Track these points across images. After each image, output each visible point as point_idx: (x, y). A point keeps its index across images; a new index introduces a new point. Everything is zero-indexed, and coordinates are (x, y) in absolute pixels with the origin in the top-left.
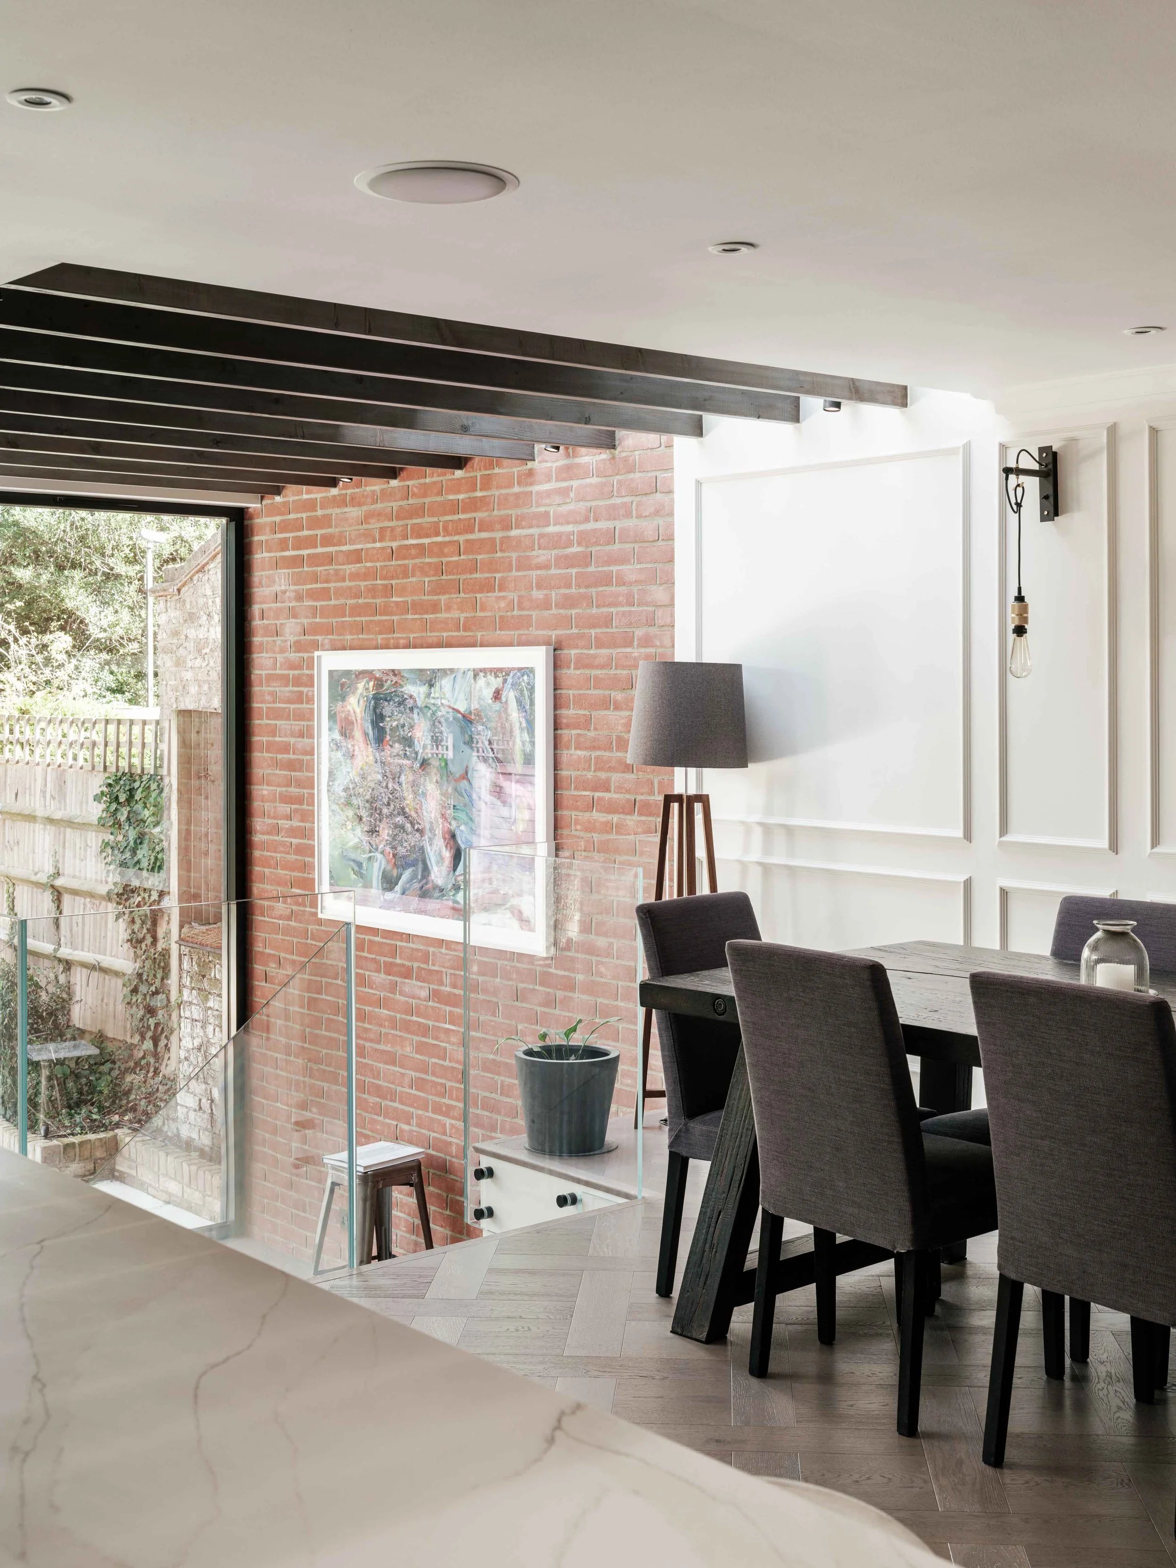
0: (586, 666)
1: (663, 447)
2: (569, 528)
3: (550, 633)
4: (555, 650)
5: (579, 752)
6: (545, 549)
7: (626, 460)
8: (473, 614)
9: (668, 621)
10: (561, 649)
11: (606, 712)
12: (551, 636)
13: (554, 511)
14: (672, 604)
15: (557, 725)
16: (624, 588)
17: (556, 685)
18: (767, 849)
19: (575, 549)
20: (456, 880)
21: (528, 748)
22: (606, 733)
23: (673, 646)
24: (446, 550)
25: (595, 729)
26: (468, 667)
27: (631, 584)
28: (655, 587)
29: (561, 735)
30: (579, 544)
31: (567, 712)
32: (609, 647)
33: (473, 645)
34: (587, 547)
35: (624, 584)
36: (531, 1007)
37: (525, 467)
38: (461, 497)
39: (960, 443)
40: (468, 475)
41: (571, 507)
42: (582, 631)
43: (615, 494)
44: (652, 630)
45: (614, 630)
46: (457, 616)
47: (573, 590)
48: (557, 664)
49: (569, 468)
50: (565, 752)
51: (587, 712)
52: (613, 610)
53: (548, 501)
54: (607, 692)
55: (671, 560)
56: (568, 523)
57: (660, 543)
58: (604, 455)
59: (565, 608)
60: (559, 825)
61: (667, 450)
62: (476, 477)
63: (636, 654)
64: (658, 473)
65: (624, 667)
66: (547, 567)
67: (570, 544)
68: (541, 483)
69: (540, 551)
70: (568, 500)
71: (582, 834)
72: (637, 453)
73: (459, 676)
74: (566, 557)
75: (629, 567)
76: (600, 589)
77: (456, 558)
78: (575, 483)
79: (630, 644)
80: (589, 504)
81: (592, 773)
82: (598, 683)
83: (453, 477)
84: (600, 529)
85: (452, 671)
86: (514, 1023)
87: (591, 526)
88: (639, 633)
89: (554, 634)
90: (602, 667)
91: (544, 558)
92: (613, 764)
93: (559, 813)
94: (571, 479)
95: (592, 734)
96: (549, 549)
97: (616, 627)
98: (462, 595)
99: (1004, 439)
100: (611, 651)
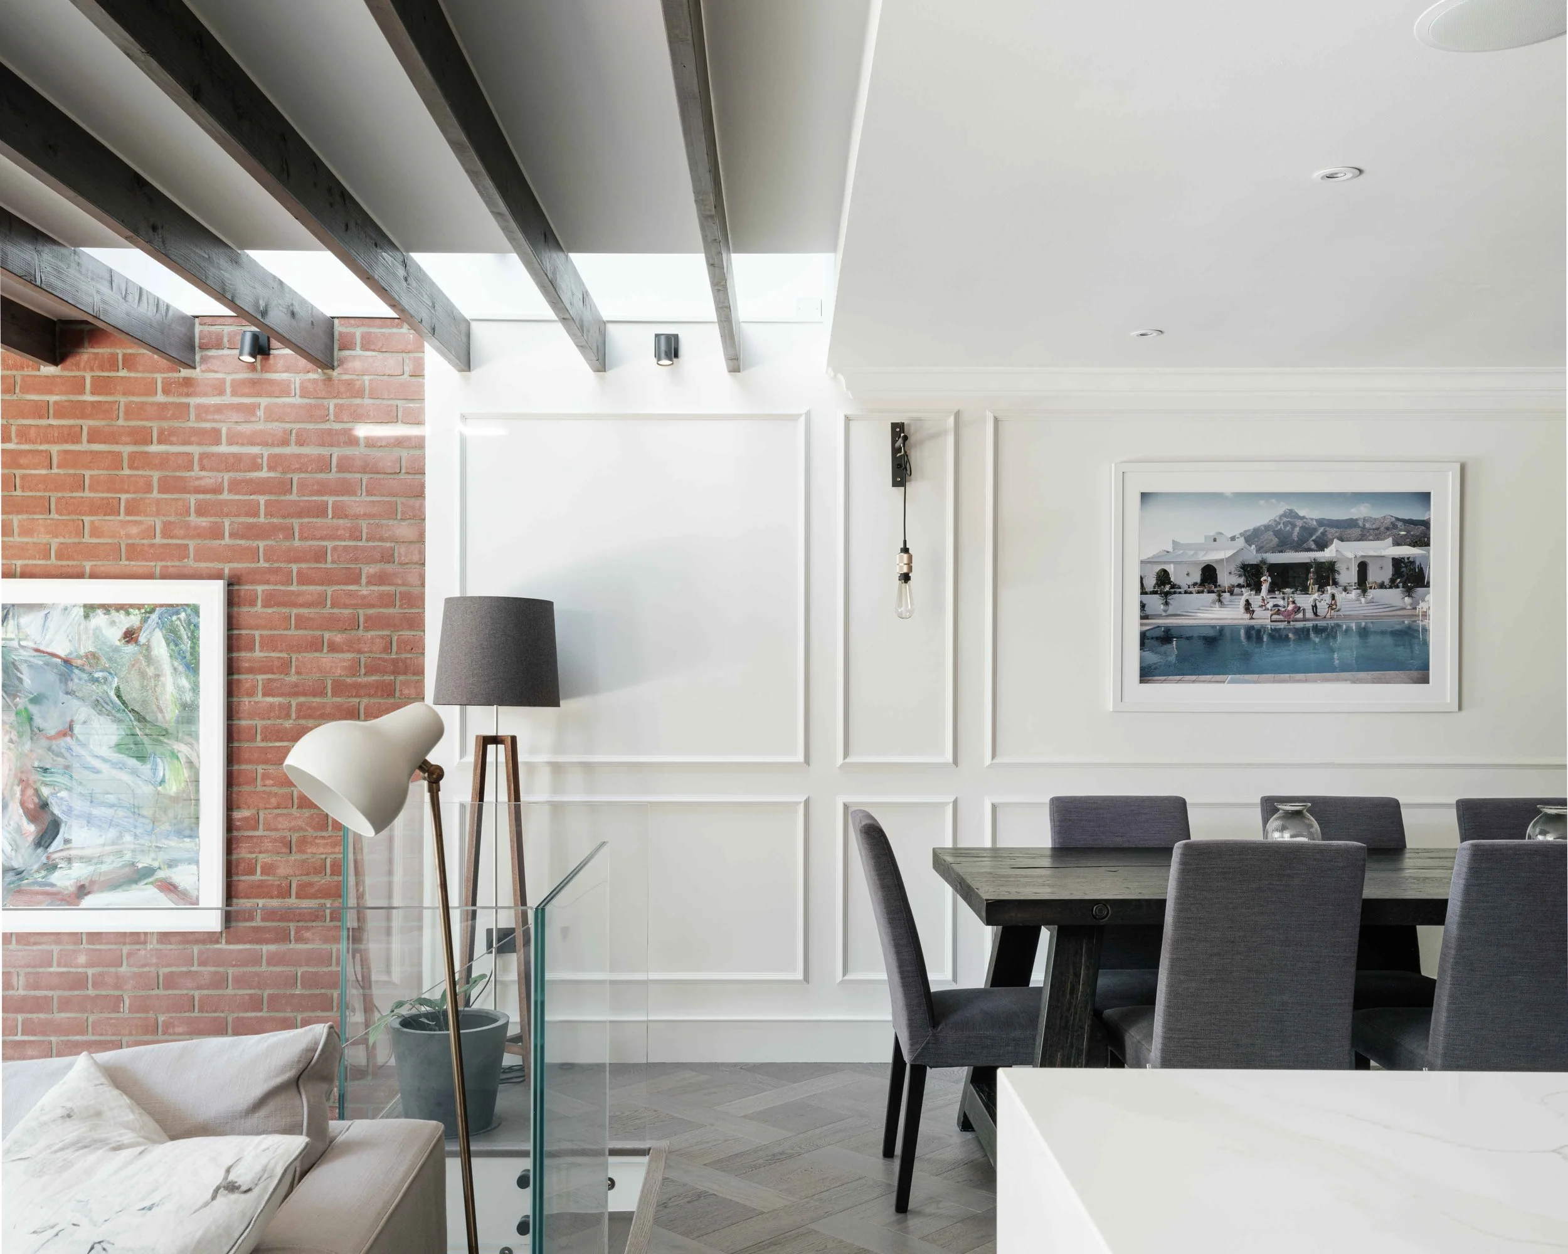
0: (279, 604)
1: (406, 376)
2: (255, 450)
3: (220, 566)
4: (229, 585)
5: (270, 699)
6: (211, 470)
7: (349, 383)
8: (76, 540)
9: (416, 558)
10: (239, 584)
11: (317, 654)
12: (223, 570)
13: (229, 429)
14: (421, 539)
15: (231, 668)
16: (346, 521)
17: (231, 623)
18: (556, 789)
19: (264, 474)
20: (48, 858)
21: (188, 697)
22: (316, 676)
23: (423, 585)
24: (22, 461)
25: (298, 673)
26: (73, 603)
27: (357, 517)
28: (395, 522)
29: (239, 681)
30: (270, 469)
31: (249, 655)
32: (322, 584)
33: (80, 576)
34: (284, 472)
35: (346, 516)
36: (185, 992)
37: (176, 375)
38: (53, 398)
39: (804, 411)
40: (66, 373)
41: (260, 426)
42: (276, 565)
43: (332, 418)
44: (389, 568)
45: (329, 566)
46: (44, 541)
47: (262, 519)
48: (232, 601)
49: (253, 383)
50: (246, 700)
51: (284, 655)
52: (329, 544)
53: (217, 417)
54: (319, 633)
55: (420, 494)
56: (253, 444)
57: (402, 476)
58: (316, 375)
59: (248, 539)
60: (235, 782)
61: (413, 379)
62: (84, 378)
63: (365, 593)
64: (399, 403)
65: (346, 606)
66: (217, 490)
67: (259, 468)
68: (205, 395)
69: (203, 473)
70: (253, 419)
71: (275, 789)
72: (366, 378)
73: (56, 615)
74: (249, 482)
75: (353, 498)
76: (306, 520)
77: (43, 472)
78: (264, 401)
79: (356, 580)
80: (288, 426)
81: (291, 722)
82: (301, 623)
83: (37, 373)
84: (306, 455)
85: (41, 606)
86: (151, 1015)
87: (292, 450)
88: (368, 570)
89: (227, 569)
90: (308, 605)
91: (212, 481)
92: (328, 710)
93: (236, 767)
94: (259, 395)
95: (293, 678)
96: (219, 471)
97: (333, 562)
98: (54, 515)
99: (849, 413)
100: (324, 588)
